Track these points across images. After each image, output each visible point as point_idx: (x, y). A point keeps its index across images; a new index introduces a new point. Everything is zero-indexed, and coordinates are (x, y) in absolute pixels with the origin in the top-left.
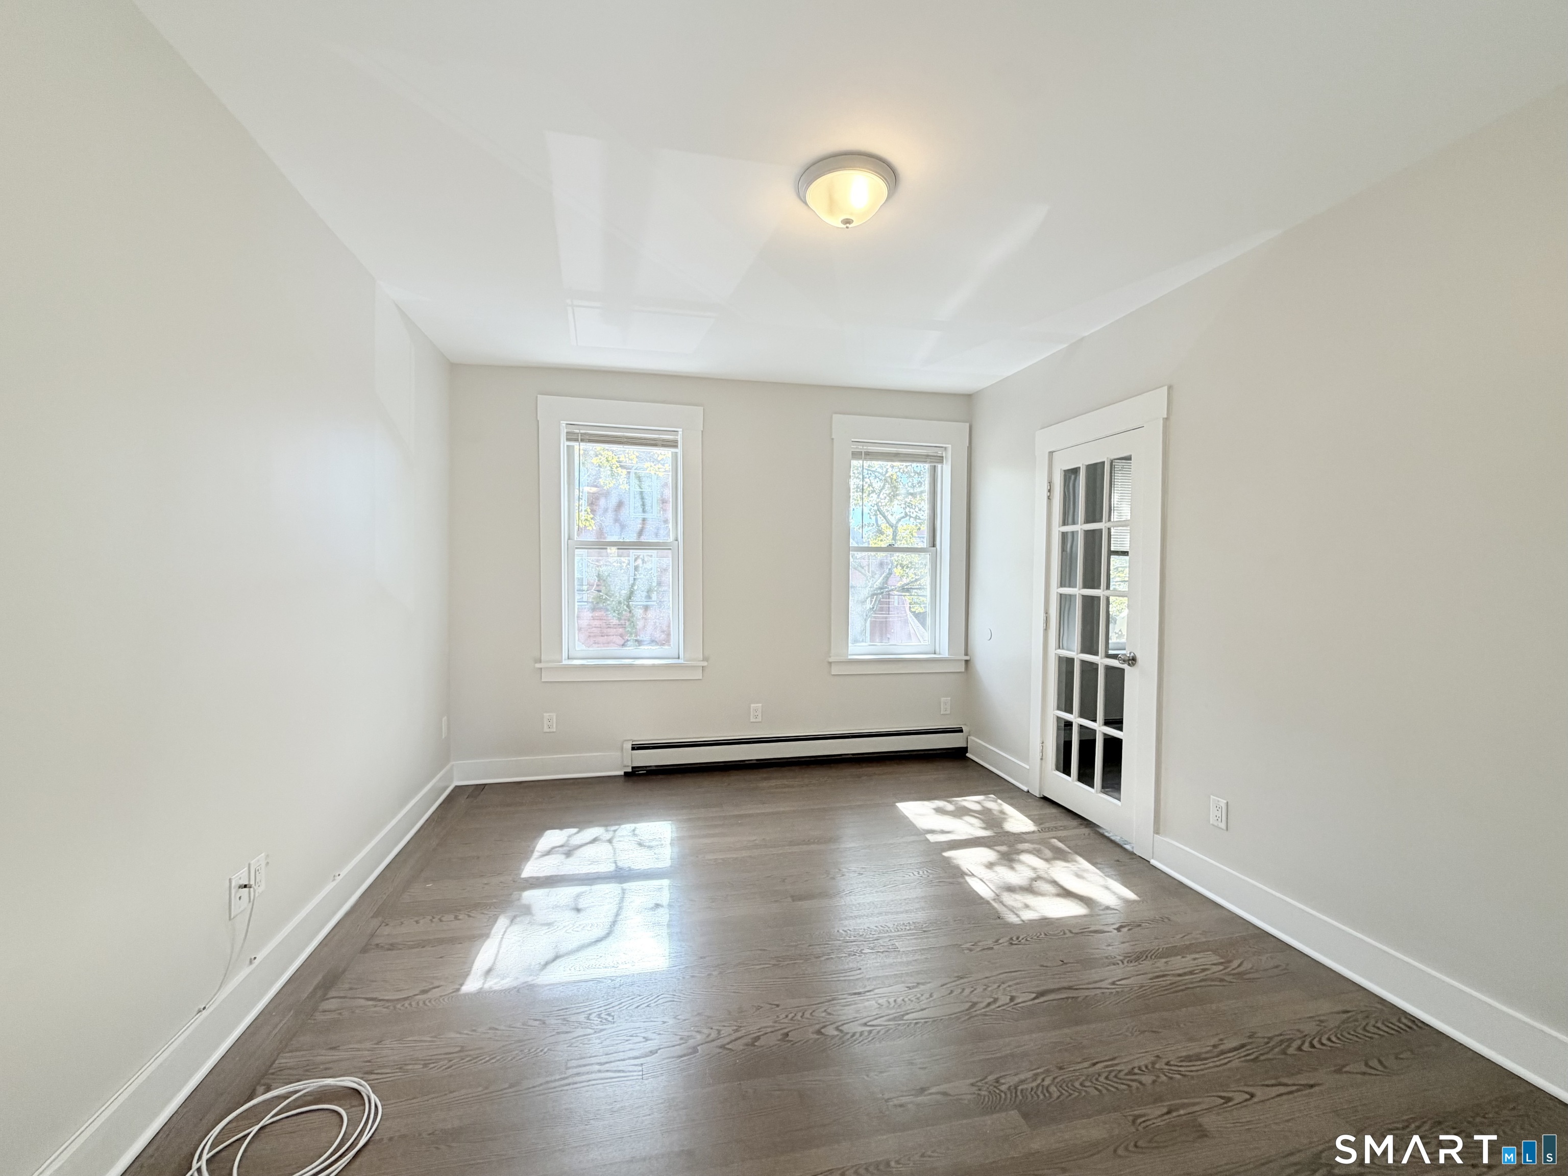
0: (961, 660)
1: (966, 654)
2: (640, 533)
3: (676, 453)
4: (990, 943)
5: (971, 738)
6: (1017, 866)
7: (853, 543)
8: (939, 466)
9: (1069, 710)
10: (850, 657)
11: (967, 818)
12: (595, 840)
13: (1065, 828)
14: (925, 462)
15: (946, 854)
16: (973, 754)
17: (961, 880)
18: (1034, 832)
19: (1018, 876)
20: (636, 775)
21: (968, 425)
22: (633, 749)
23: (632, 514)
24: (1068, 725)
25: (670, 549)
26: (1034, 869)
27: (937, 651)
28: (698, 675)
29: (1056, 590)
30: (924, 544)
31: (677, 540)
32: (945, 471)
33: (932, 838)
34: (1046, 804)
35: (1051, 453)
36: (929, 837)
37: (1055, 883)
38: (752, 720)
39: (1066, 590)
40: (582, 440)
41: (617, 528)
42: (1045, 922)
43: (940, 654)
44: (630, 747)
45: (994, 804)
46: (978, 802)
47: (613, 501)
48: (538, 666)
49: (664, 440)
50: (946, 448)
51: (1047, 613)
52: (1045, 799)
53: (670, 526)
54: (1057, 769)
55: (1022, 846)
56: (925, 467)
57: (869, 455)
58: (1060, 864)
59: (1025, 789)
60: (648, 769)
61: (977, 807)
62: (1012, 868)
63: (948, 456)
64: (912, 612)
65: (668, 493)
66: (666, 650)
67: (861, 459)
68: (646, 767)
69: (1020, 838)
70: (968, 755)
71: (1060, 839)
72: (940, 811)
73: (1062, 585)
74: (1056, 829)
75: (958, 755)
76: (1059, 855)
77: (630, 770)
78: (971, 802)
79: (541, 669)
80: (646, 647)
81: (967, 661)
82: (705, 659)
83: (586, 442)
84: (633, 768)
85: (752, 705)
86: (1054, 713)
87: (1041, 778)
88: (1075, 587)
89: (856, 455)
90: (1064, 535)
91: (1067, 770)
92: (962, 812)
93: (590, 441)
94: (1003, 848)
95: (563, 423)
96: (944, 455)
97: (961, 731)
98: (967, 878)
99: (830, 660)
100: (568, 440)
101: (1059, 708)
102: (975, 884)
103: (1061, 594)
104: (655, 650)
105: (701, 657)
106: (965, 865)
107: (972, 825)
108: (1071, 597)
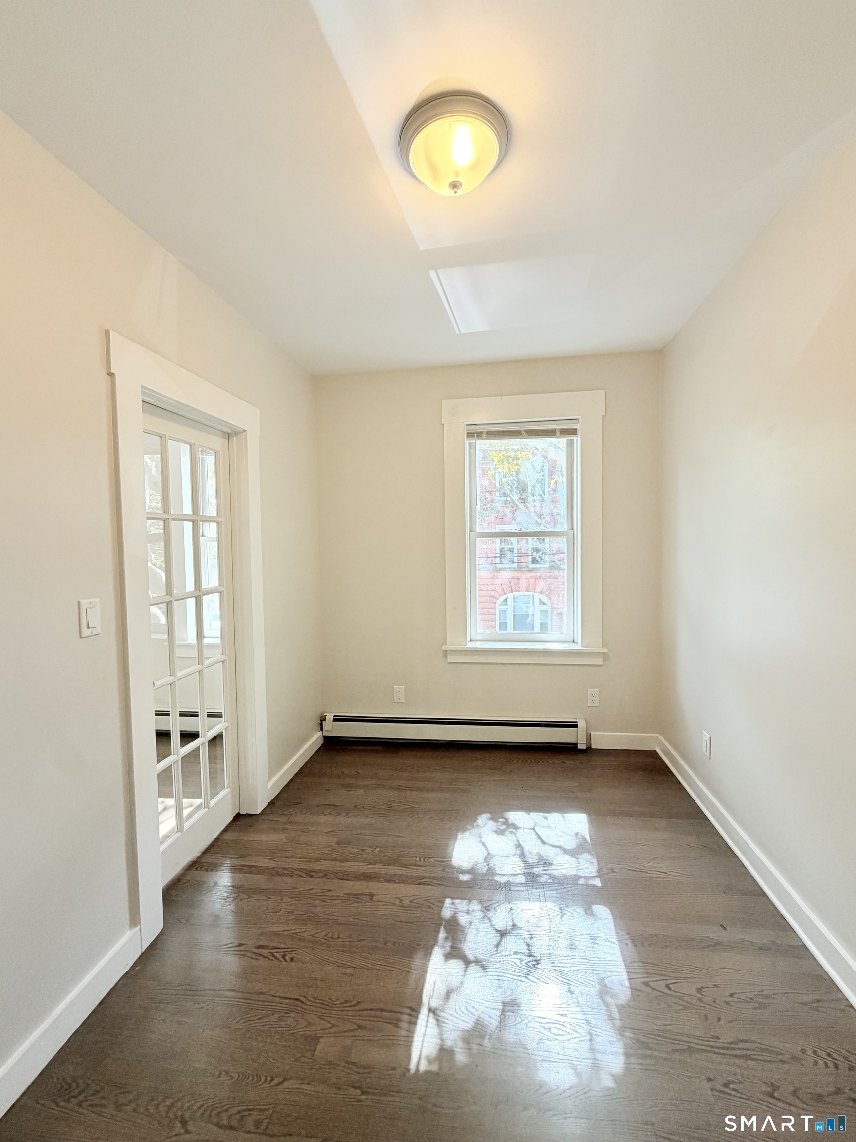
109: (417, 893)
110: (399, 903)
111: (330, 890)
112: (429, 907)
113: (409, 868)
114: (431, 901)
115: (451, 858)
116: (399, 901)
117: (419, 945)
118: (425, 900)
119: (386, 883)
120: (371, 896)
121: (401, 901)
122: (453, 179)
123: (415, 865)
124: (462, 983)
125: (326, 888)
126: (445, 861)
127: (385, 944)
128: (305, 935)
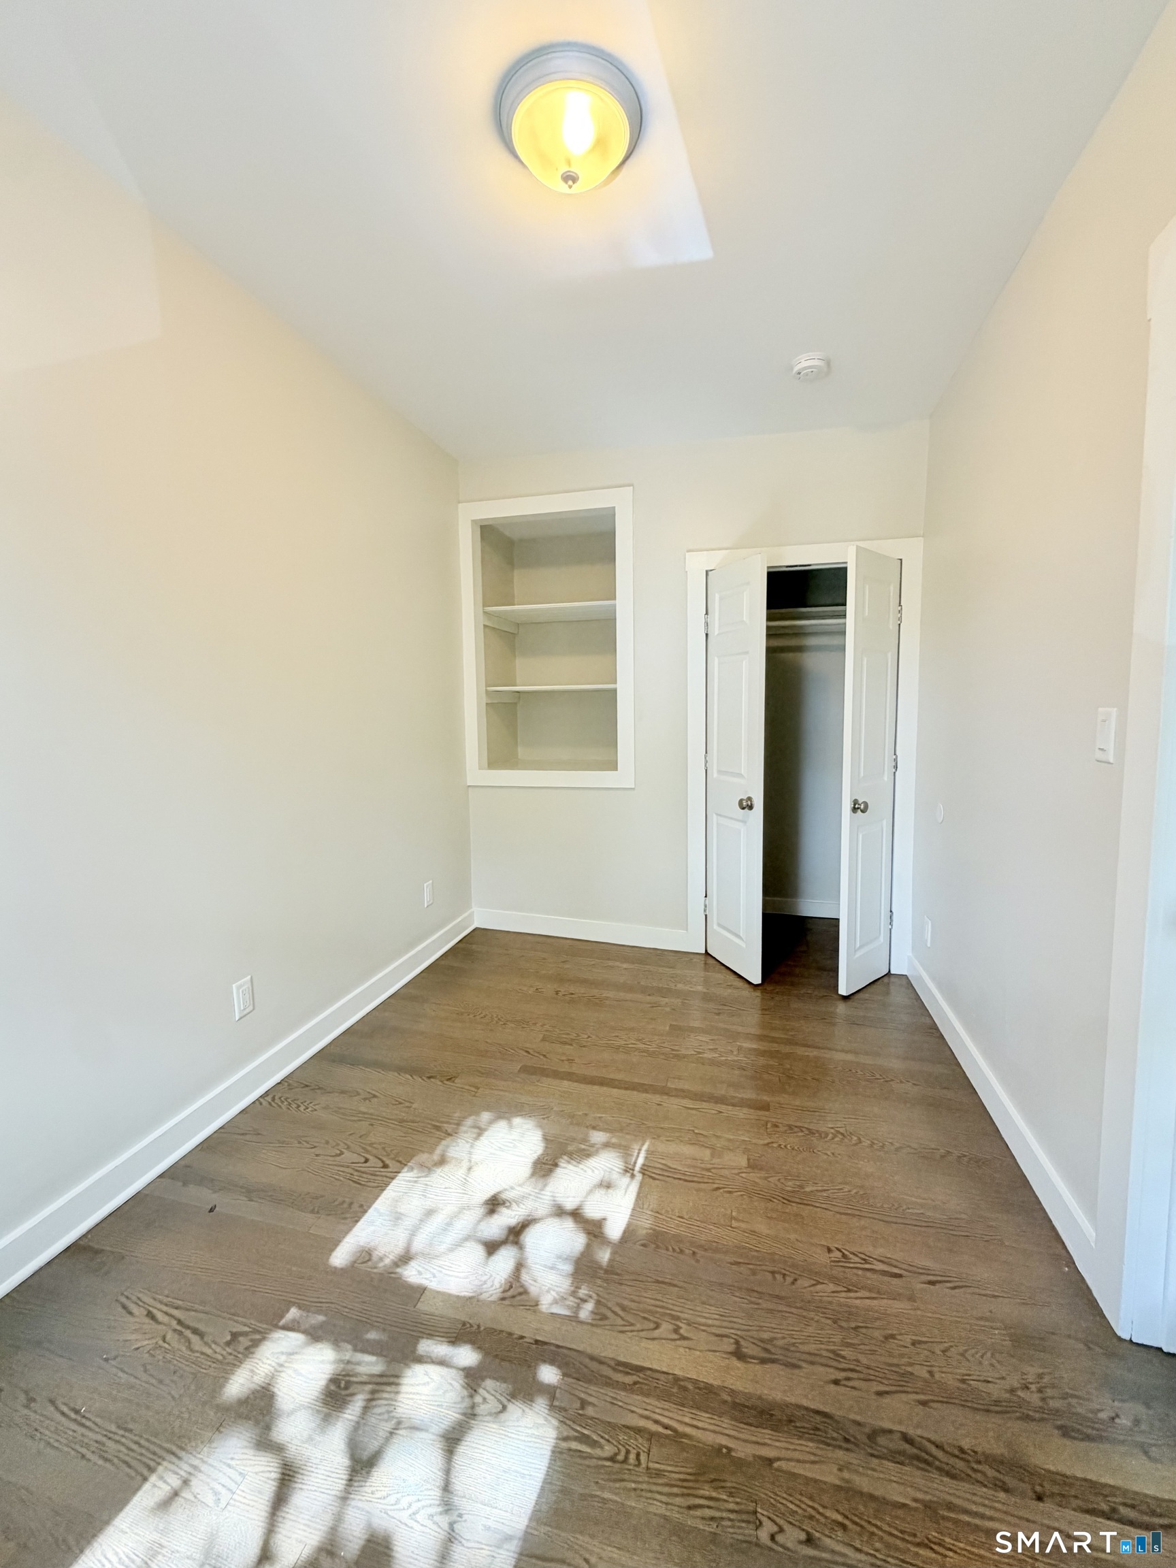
109: (644, 1344)
110: (681, 1324)
111: (836, 1382)
112: (624, 1308)
113: (666, 1427)
114: (620, 1322)
115: (557, 1453)
116: (682, 1331)
117: (643, 1245)
118: (632, 1325)
119: (715, 1383)
120: (739, 1354)
121: (676, 1330)
122: (564, 169)
123: (652, 1436)
124: (590, 1192)
125: (843, 1388)
126: (576, 1439)
127: (694, 1253)
128: (832, 1287)
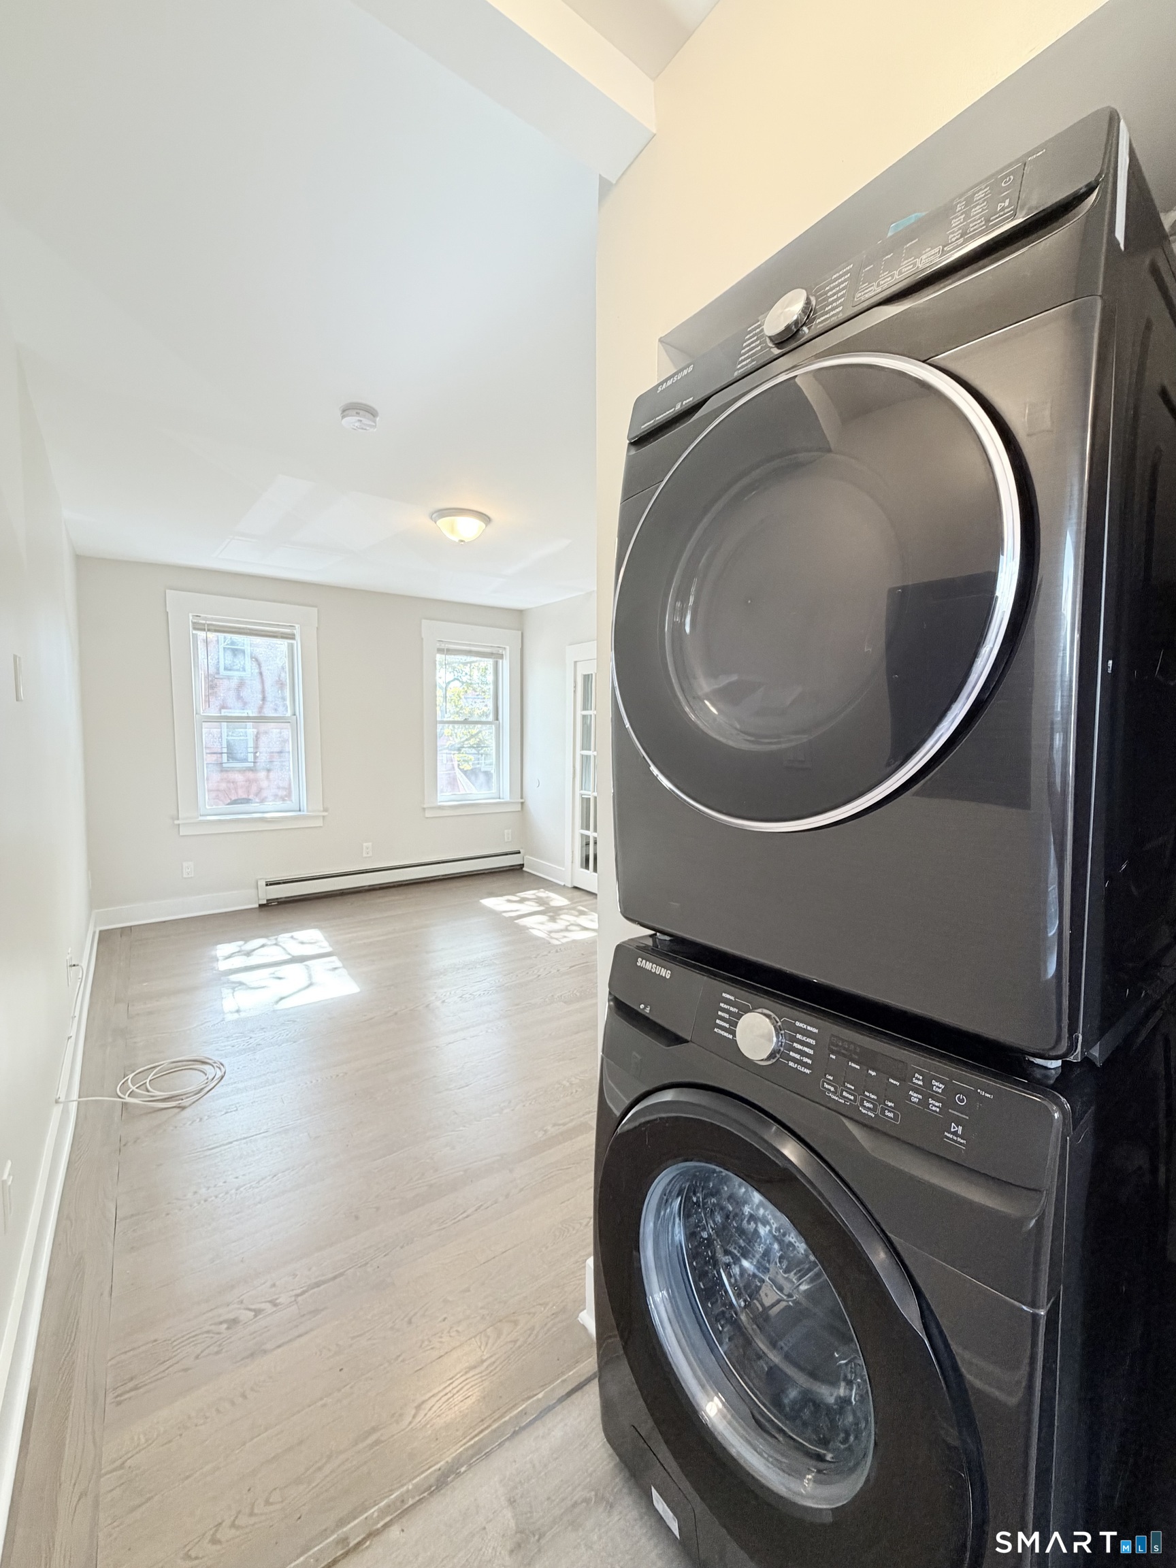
0: (518, 802)
1: (522, 798)
2: (261, 708)
3: (292, 644)
4: (545, 953)
5: (527, 857)
6: (558, 921)
7: (439, 719)
8: (501, 661)
9: (588, 828)
10: (439, 804)
11: (527, 903)
12: (263, 946)
13: (586, 901)
14: (491, 658)
15: (516, 921)
16: (529, 868)
17: (527, 931)
18: (568, 905)
19: (560, 924)
20: (269, 906)
21: (520, 632)
22: (267, 885)
23: (252, 693)
24: (588, 837)
25: (289, 722)
26: (569, 921)
27: (501, 796)
28: (319, 823)
29: (579, 752)
30: (491, 718)
31: (295, 715)
32: (505, 665)
33: (507, 915)
34: (575, 890)
35: (575, 662)
36: (504, 914)
37: (579, 925)
38: (365, 855)
39: (586, 753)
40: (209, 630)
41: (240, 704)
42: (574, 941)
43: (503, 799)
44: (264, 884)
45: (542, 894)
46: (534, 894)
47: (234, 683)
48: (176, 822)
49: (282, 633)
50: (505, 648)
51: (574, 767)
52: (576, 888)
53: (288, 703)
54: (582, 867)
55: (560, 912)
56: (489, 663)
57: (449, 652)
58: (583, 917)
59: (562, 884)
60: (280, 900)
61: (534, 897)
62: (555, 922)
63: (507, 654)
64: (460, 769)
65: (286, 677)
66: (288, 805)
67: (443, 654)
68: (277, 899)
69: (560, 908)
70: (524, 869)
71: (582, 906)
72: (509, 901)
73: (583, 749)
74: (580, 902)
75: (518, 869)
76: (582, 913)
77: (265, 902)
78: (529, 894)
79: (179, 825)
80: (271, 803)
81: (522, 803)
82: (325, 810)
83: (212, 632)
84: (267, 900)
85: (365, 844)
86: (579, 831)
87: (572, 875)
88: (590, 750)
89: (440, 651)
90: (584, 717)
91: (587, 867)
92: (522, 900)
93: (216, 631)
94: (551, 914)
95: (190, 615)
96: (504, 653)
97: (519, 853)
98: (530, 930)
99: (425, 806)
100: (195, 629)
101: (582, 828)
102: (536, 933)
103: (582, 755)
104: (279, 804)
105: (322, 809)
106: (529, 925)
107: (530, 905)
108: (588, 757)
